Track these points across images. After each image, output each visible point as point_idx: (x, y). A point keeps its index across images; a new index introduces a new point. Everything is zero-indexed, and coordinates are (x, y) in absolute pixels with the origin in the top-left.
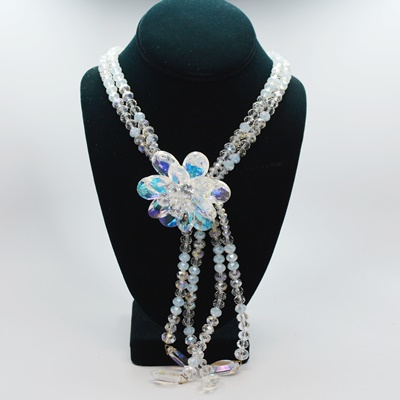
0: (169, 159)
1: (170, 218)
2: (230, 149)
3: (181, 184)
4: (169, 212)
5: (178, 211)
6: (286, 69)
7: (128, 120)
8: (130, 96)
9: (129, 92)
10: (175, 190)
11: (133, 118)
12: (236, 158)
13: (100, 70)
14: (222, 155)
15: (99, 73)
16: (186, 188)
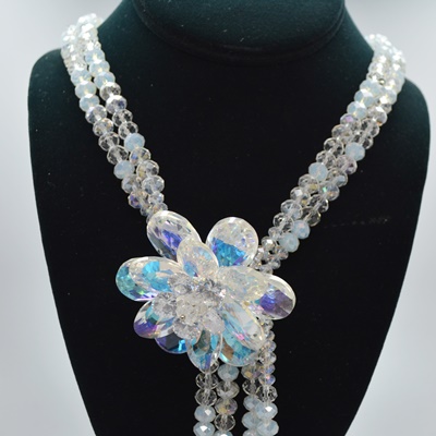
0: (179, 227)
1: (173, 338)
2: (291, 211)
3: (201, 278)
4: (174, 328)
5: (190, 328)
6: (396, 67)
7: (112, 146)
8: (120, 103)
9: (119, 98)
10: (189, 290)
11: (122, 143)
12: (302, 229)
13: (64, 54)
14: (278, 223)
15: (62, 60)
16: (209, 287)
